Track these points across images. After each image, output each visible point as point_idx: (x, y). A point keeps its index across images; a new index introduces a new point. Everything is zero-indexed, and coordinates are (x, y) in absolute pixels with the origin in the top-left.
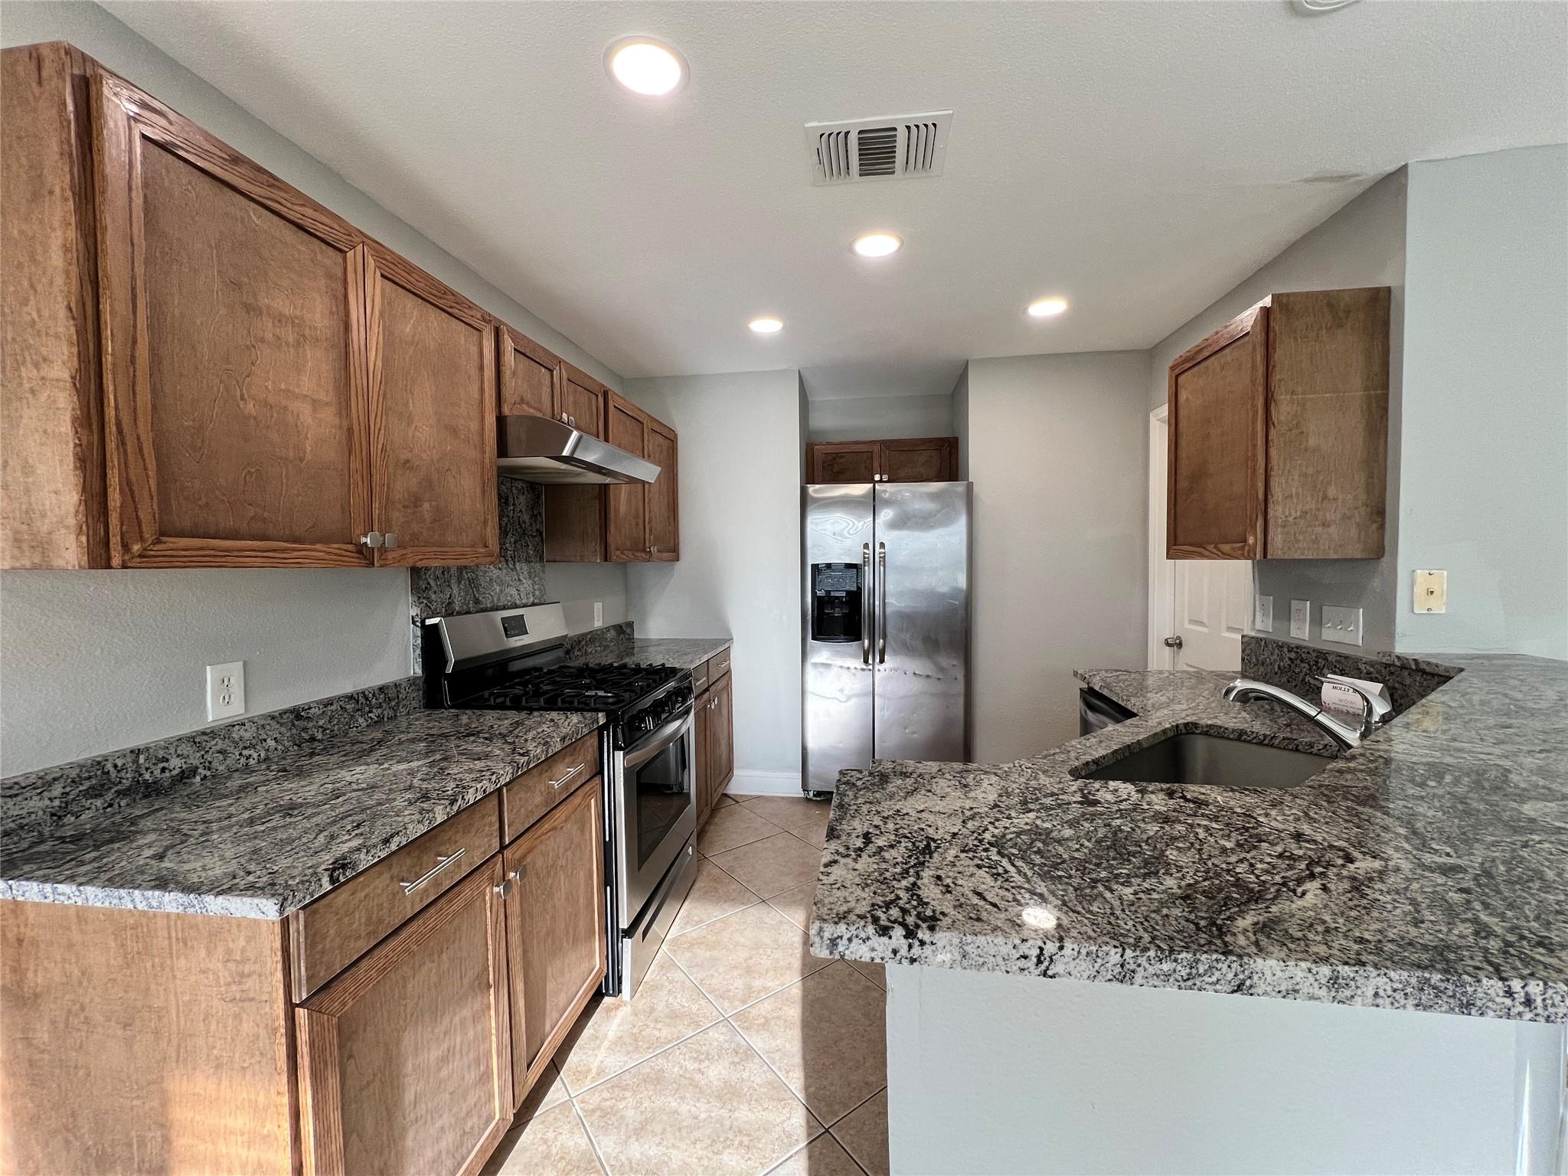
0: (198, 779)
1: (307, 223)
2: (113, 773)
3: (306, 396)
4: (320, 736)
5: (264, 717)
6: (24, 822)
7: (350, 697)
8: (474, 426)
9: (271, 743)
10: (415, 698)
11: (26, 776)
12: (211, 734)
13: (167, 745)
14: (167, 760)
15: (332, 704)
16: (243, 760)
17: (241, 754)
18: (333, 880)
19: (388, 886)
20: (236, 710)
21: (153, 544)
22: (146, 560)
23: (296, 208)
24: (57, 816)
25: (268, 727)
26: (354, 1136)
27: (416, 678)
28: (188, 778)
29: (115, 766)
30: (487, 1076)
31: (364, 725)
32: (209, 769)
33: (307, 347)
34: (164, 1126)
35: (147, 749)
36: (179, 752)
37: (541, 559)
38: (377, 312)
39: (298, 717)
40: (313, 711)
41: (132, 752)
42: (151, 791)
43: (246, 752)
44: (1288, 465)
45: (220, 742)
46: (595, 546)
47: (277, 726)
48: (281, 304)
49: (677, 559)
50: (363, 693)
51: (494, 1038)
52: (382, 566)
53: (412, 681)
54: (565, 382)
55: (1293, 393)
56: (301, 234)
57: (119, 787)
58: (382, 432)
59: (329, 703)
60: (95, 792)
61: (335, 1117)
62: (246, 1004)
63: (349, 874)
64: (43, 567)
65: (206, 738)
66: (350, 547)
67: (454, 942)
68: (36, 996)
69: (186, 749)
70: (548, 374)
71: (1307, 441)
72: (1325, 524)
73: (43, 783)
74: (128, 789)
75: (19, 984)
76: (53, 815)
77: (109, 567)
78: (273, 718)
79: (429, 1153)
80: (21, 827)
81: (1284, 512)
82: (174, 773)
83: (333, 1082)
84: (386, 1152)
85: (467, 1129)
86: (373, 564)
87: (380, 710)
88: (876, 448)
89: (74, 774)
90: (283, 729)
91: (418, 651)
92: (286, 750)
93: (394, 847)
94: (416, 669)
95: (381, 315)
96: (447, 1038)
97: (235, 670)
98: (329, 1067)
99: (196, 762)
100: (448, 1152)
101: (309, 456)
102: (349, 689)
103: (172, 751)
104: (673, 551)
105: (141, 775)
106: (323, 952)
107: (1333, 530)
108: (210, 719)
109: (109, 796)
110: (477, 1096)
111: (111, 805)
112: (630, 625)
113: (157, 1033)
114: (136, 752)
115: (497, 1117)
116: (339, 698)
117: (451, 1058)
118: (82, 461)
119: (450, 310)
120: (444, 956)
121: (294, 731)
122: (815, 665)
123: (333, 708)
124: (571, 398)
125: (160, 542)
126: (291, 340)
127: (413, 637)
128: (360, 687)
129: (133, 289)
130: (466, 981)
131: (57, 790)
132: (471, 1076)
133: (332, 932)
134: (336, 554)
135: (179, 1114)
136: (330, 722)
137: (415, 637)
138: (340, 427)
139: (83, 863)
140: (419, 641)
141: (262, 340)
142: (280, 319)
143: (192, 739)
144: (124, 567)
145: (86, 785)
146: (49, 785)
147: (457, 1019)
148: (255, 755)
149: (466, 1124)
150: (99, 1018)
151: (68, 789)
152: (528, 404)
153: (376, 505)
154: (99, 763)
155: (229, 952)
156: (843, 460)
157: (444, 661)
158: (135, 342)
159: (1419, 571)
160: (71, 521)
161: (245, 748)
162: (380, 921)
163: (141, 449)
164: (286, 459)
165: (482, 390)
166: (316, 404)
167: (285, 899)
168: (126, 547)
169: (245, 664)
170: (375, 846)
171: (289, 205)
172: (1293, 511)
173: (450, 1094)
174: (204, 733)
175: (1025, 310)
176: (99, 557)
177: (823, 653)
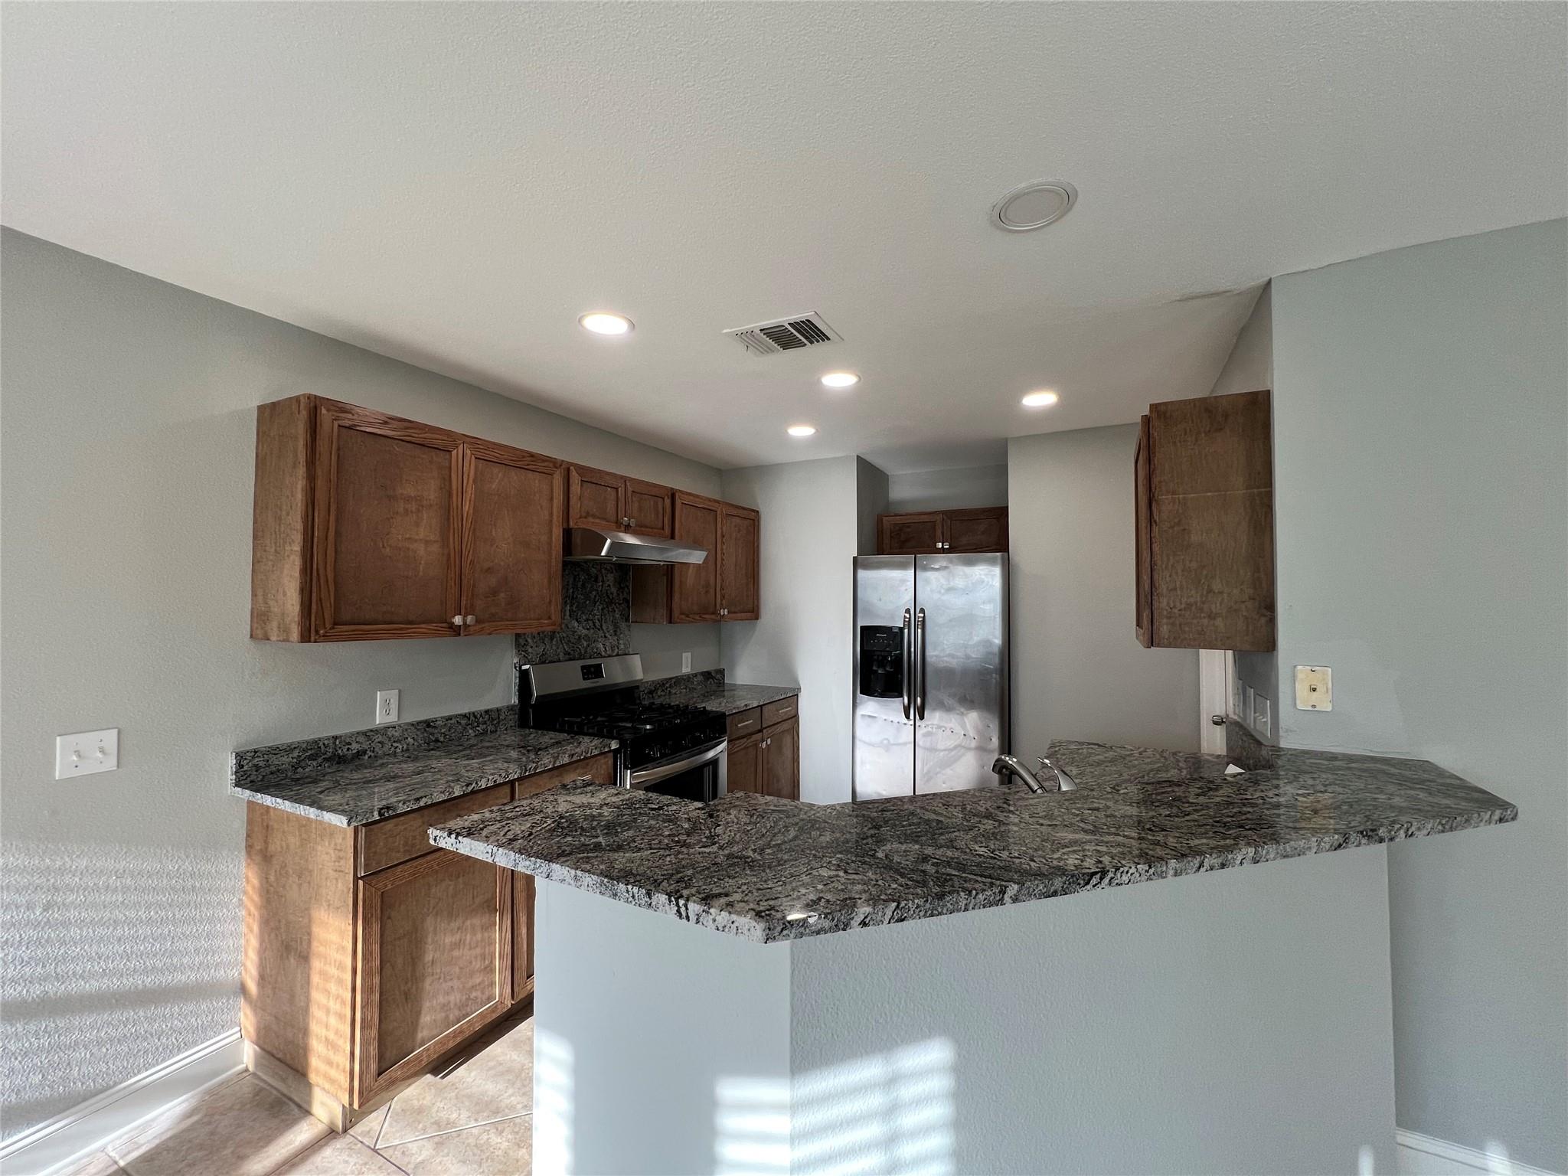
0: (366, 757)
1: (426, 442)
2: (323, 748)
3: (421, 540)
4: (442, 739)
5: (408, 724)
6: (280, 768)
7: (465, 716)
8: (544, 538)
9: (410, 740)
10: (513, 719)
11: (283, 745)
12: (376, 731)
13: (352, 735)
14: (351, 744)
15: (451, 719)
16: (393, 749)
17: (392, 745)
18: (380, 814)
19: (420, 827)
20: (393, 718)
21: (330, 629)
22: (327, 638)
23: (420, 436)
24: (295, 768)
25: (409, 731)
26: (388, 964)
27: (513, 706)
28: (361, 755)
29: (324, 744)
30: (489, 969)
31: (473, 735)
32: (373, 752)
33: (424, 512)
34: (309, 934)
35: (341, 737)
36: (358, 740)
37: (627, 620)
38: (471, 481)
39: (429, 726)
40: (438, 723)
41: (333, 737)
42: (339, 760)
43: (395, 745)
44: (1172, 561)
45: (380, 737)
46: (664, 612)
47: (415, 730)
48: (409, 490)
49: (757, 618)
50: (474, 713)
51: (497, 945)
52: (466, 635)
53: (511, 708)
54: (629, 494)
55: (1174, 493)
56: (424, 448)
57: (325, 756)
58: (471, 552)
59: (450, 718)
60: (313, 758)
61: (376, 948)
62: (340, 873)
63: (391, 813)
64: (287, 640)
65: (372, 733)
66: (444, 625)
67: (468, 873)
68: (271, 856)
69: (361, 739)
70: (614, 493)
71: (1190, 537)
72: (1212, 617)
73: (289, 749)
74: (330, 758)
75: (266, 848)
76: (293, 766)
77: (310, 642)
78: (413, 725)
79: (441, 999)
80: (278, 771)
81: (1168, 603)
82: (354, 752)
83: (376, 927)
84: (410, 983)
85: (472, 997)
86: (459, 635)
87: (485, 726)
88: (939, 518)
89: (304, 746)
90: (419, 733)
91: (517, 688)
92: (420, 745)
93: (422, 803)
94: (515, 700)
95: (474, 481)
96: (460, 931)
97: (393, 695)
98: (374, 918)
99: (366, 747)
100: (456, 1004)
101: (421, 574)
102: (466, 710)
103: (354, 739)
104: (753, 612)
105: (337, 751)
106: (375, 853)
107: (1219, 622)
108: (378, 723)
109: (320, 760)
110: (481, 979)
111: (320, 766)
112: (721, 672)
113: (309, 883)
114: (335, 738)
115: (497, 999)
116: (456, 716)
117: (462, 947)
118: (302, 590)
119: (526, 467)
120: (461, 880)
121: (426, 735)
122: (863, 715)
123: (452, 722)
124: (636, 505)
125: (333, 628)
126: (414, 509)
127: (514, 679)
128: (473, 710)
129: (329, 503)
130: (477, 901)
131: (295, 754)
132: (477, 965)
133: (381, 844)
134: (435, 630)
135: (316, 930)
136: (449, 731)
137: (516, 677)
138: (443, 554)
139: (292, 791)
140: (518, 681)
141: (397, 513)
142: (408, 499)
143: (365, 734)
144: (315, 642)
145: (310, 752)
146: (293, 750)
147: (468, 923)
148: (401, 747)
149: (471, 992)
150: (291, 872)
151: (301, 754)
152: (594, 516)
153: (464, 598)
154: (316, 742)
155: (336, 844)
156: (909, 530)
157: (531, 695)
158: (328, 529)
159: (1299, 668)
160: (296, 619)
161: (394, 742)
162: (413, 845)
163: (327, 581)
164: (407, 577)
165: (551, 514)
166: (427, 542)
167: (352, 818)
168: (317, 632)
169: (400, 691)
170: (409, 801)
171: (417, 436)
172: (1178, 604)
173: (461, 968)
174: (372, 731)
175: (1019, 401)
176: (305, 638)
177: (871, 706)
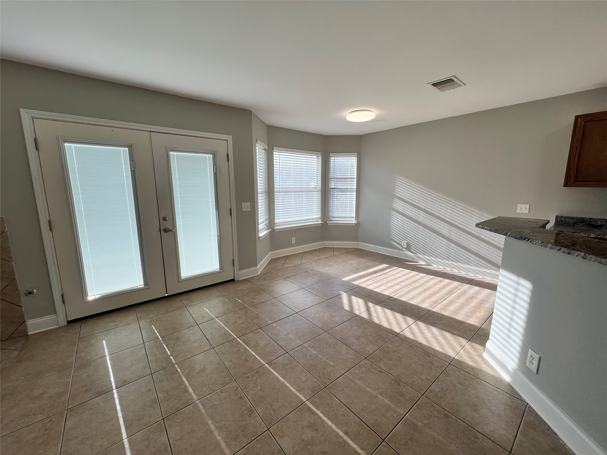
2: (585, 221)
6: (569, 222)
28: (602, 226)
35: (594, 219)
42: (592, 226)
57: (586, 223)
76: (573, 223)
82: (599, 224)
99: (604, 224)
103: (599, 221)
105: (591, 222)
111: (584, 225)
114: (591, 219)
131: (575, 220)
145: (580, 221)
154: (583, 218)
